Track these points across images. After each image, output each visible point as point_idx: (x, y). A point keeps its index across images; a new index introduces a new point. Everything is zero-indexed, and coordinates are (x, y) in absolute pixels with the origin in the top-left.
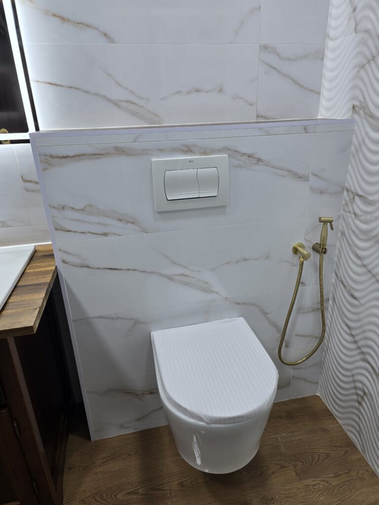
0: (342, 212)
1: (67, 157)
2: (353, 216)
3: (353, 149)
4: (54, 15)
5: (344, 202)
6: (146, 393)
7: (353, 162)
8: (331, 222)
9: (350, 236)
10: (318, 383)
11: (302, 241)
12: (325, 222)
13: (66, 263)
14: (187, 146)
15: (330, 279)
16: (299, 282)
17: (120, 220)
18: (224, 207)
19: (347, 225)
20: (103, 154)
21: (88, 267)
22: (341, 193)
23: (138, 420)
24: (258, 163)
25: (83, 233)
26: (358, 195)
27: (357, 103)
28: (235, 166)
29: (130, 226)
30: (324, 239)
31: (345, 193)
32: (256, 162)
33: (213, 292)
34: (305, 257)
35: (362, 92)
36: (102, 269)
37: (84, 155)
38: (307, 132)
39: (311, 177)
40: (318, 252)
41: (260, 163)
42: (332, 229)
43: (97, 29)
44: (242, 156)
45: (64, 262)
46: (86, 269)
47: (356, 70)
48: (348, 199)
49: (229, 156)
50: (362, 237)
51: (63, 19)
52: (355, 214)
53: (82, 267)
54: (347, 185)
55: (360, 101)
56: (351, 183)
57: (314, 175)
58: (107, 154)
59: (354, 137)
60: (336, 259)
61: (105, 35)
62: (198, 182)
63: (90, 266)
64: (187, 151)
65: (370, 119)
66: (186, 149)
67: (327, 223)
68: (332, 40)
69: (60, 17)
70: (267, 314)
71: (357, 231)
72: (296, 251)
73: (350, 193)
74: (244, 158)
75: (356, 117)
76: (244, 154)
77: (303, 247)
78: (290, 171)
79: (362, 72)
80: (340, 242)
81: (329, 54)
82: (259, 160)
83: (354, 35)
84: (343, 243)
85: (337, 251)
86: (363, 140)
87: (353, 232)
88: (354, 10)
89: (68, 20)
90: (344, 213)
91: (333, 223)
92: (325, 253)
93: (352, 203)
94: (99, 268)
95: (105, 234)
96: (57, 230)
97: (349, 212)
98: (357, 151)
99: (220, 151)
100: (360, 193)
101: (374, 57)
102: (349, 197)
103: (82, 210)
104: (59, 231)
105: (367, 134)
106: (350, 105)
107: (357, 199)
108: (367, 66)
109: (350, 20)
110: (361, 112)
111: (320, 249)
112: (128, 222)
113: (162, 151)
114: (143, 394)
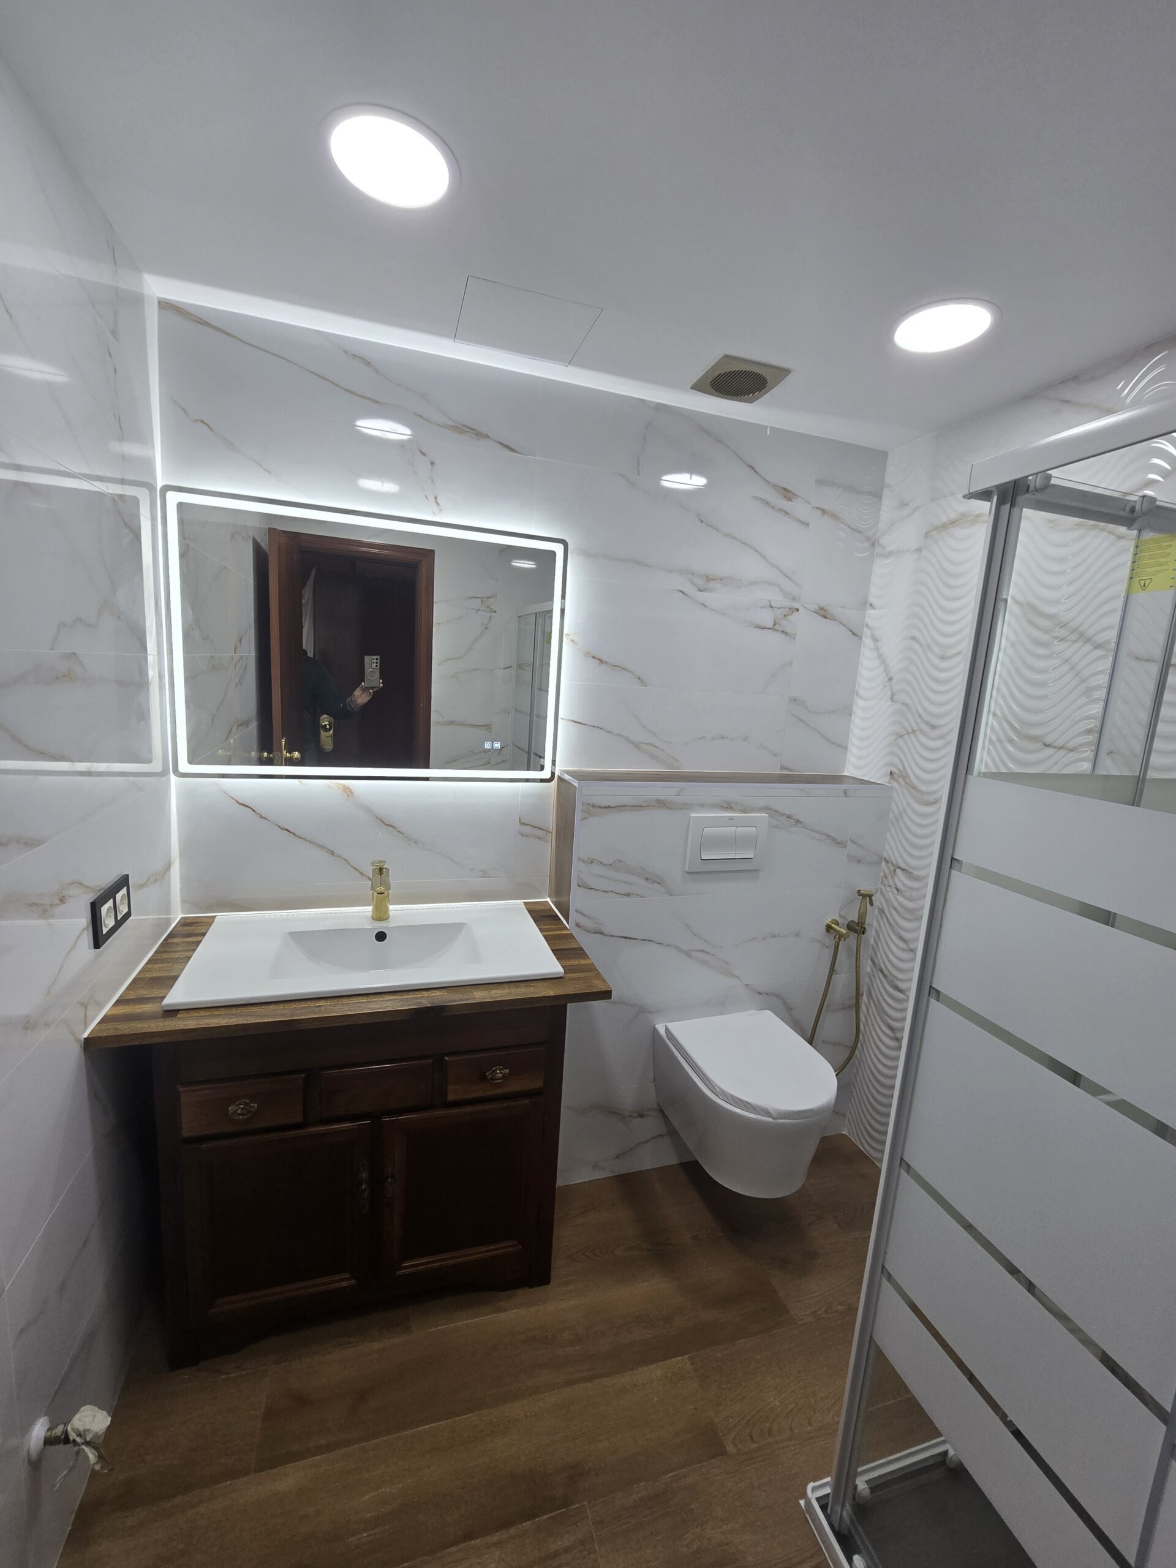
0: (880, 885)
1: (609, 807)
2: (896, 892)
3: (891, 816)
4: (594, 657)
5: (882, 874)
6: (635, 1115)
7: (893, 830)
8: (870, 896)
9: (891, 914)
10: (844, 1116)
11: (837, 918)
12: (864, 896)
13: (580, 927)
14: (728, 803)
15: (867, 967)
16: (832, 971)
17: (647, 879)
18: (757, 871)
19: (887, 901)
20: (644, 807)
21: (602, 933)
22: (879, 863)
23: (617, 1157)
24: (796, 825)
25: (605, 892)
26: (900, 868)
27: (894, 770)
28: (774, 827)
29: (656, 886)
30: (862, 916)
31: (884, 864)
32: (795, 823)
33: (733, 975)
34: (841, 936)
35: (901, 761)
36: (616, 937)
38: (846, 796)
39: (849, 843)
40: (855, 931)
41: (798, 825)
42: (871, 904)
43: (632, 672)
44: (781, 816)
45: (578, 925)
46: (600, 936)
47: (893, 738)
48: (887, 871)
49: (769, 816)
50: (907, 916)
51: (601, 661)
52: (897, 890)
53: (595, 933)
54: (885, 855)
55: (899, 769)
56: (890, 853)
57: (852, 841)
58: (648, 806)
59: (893, 805)
60: (872, 941)
61: (639, 678)
62: (734, 842)
63: (605, 932)
64: (727, 807)
65: (910, 789)
66: (726, 805)
67: (867, 897)
68: (862, 699)
69: (599, 659)
70: (791, 1009)
71: (900, 910)
72: (829, 928)
73: (890, 864)
74: (783, 818)
75: (895, 784)
76: (784, 814)
77: (838, 924)
78: (828, 836)
79: (900, 742)
80: (878, 921)
81: (858, 712)
82: (798, 821)
83: (889, 702)
84: (882, 924)
85: (874, 932)
86: (904, 809)
87: (895, 909)
88: (890, 679)
89: (606, 663)
90: (883, 887)
91: (873, 898)
92: (863, 933)
93: (893, 877)
94: (613, 936)
95: (628, 895)
96: (580, 886)
97: (889, 886)
98: (897, 820)
99: (760, 810)
100: (903, 866)
101: (914, 732)
102: (889, 869)
103: (611, 865)
104: (581, 888)
105: (908, 804)
106: (888, 769)
107: (898, 871)
108: (906, 737)
109: (885, 686)
110: (901, 780)
111: (858, 928)
112: (654, 882)
113: (702, 806)
114: (631, 1116)
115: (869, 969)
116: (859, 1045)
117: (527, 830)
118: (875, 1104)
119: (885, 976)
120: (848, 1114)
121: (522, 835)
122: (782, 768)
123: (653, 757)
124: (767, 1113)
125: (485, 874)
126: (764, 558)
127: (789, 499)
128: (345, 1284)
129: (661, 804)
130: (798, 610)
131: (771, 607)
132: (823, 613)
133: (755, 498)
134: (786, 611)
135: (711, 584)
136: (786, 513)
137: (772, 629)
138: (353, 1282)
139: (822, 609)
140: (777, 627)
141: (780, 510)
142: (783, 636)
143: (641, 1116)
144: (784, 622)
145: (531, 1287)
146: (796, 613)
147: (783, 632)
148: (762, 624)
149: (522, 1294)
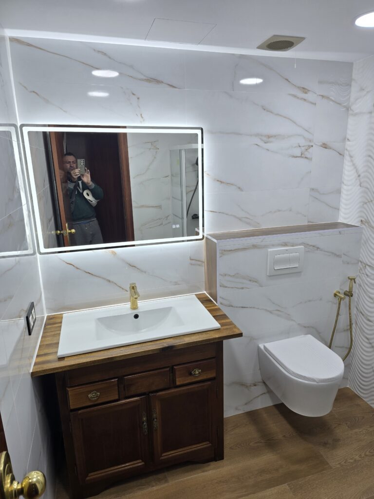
0: (358, 273)
1: (232, 250)
2: (366, 276)
3: (362, 241)
4: (218, 181)
5: (359, 268)
6: (252, 385)
7: (363, 247)
8: (354, 279)
9: (364, 286)
11: (338, 290)
12: (351, 279)
14: (285, 243)
15: (354, 311)
16: (338, 314)
17: (250, 280)
18: (300, 272)
19: (362, 280)
20: (247, 249)
21: (232, 306)
22: (358, 263)
23: (246, 404)
24: (317, 250)
25: (232, 288)
26: (368, 265)
27: (363, 219)
28: (307, 252)
29: (255, 283)
30: (351, 288)
31: (360, 263)
33: (292, 320)
34: (341, 299)
35: (366, 214)
37: (239, 249)
38: (340, 234)
39: (343, 256)
40: (348, 295)
41: (319, 250)
42: (355, 283)
43: (236, 186)
45: (221, 304)
47: (362, 203)
48: (361, 267)
49: (305, 246)
50: (372, 287)
53: (229, 307)
54: (360, 259)
55: (365, 219)
56: (363, 258)
57: (344, 254)
58: (249, 248)
59: (363, 236)
60: (356, 299)
61: (240, 188)
62: (289, 260)
64: (285, 245)
65: (372, 229)
68: (345, 185)
69: (220, 181)
70: (319, 333)
71: (368, 284)
72: (335, 295)
74: (312, 247)
75: (364, 226)
76: (311, 245)
77: (339, 293)
78: (333, 253)
79: (365, 206)
80: (358, 289)
81: (344, 192)
82: (318, 248)
83: (359, 187)
84: (360, 291)
85: (357, 295)
86: (369, 238)
88: (359, 176)
89: (224, 183)
90: (360, 274)
91: (356, 280)
92: (352, 296)
93: (364, 269)
94: (237, 307)
95: (242, 288)
97: (363, 274)
98: (365, 243)
99: (300, 244)
101: (372, 201)
102: (362, 265)
103: (234, 276)
104: (222, 287)
105: (370, 235)
106: (360, 219)
107: (367, 267)
108: (368, 203)
109: (356, 179)
110: (366, 224)
112: (254, 281)
113: (273, 246)
114: (250, 386)
115: (355, 312)
116: (353, 347)
117: (193, 262)
118: (361, 372)
119: (363, 315)
120: (349, 378)
121: (191, 264)
122: (309, 222)
123: (248, 224)
124: (313, 380)
125: (176, 283)
126: (295, 123)
127: (306, 93)
128: (140, 464)
129: (255, 246)
130: (312, 146)
131: (300, 146)
132: (325, 146)
133: (290, 94)
134: (306, 148)
135: (271, 139)
136: (305, 100)
137: (301, 157)
138: (143, 463)
139: (324, 144)
140: (303, 155)
141: (302, 99)
142: (306, 160)
143: (255, 385)
144: (306, 153)
145: (216, 461)
146: (311, 148)
147: (306, 158)
148: (295, 155)
149: (213, 464)
